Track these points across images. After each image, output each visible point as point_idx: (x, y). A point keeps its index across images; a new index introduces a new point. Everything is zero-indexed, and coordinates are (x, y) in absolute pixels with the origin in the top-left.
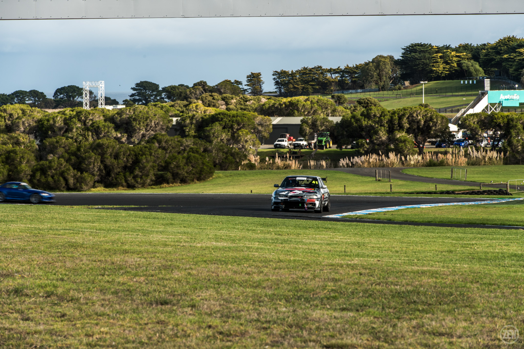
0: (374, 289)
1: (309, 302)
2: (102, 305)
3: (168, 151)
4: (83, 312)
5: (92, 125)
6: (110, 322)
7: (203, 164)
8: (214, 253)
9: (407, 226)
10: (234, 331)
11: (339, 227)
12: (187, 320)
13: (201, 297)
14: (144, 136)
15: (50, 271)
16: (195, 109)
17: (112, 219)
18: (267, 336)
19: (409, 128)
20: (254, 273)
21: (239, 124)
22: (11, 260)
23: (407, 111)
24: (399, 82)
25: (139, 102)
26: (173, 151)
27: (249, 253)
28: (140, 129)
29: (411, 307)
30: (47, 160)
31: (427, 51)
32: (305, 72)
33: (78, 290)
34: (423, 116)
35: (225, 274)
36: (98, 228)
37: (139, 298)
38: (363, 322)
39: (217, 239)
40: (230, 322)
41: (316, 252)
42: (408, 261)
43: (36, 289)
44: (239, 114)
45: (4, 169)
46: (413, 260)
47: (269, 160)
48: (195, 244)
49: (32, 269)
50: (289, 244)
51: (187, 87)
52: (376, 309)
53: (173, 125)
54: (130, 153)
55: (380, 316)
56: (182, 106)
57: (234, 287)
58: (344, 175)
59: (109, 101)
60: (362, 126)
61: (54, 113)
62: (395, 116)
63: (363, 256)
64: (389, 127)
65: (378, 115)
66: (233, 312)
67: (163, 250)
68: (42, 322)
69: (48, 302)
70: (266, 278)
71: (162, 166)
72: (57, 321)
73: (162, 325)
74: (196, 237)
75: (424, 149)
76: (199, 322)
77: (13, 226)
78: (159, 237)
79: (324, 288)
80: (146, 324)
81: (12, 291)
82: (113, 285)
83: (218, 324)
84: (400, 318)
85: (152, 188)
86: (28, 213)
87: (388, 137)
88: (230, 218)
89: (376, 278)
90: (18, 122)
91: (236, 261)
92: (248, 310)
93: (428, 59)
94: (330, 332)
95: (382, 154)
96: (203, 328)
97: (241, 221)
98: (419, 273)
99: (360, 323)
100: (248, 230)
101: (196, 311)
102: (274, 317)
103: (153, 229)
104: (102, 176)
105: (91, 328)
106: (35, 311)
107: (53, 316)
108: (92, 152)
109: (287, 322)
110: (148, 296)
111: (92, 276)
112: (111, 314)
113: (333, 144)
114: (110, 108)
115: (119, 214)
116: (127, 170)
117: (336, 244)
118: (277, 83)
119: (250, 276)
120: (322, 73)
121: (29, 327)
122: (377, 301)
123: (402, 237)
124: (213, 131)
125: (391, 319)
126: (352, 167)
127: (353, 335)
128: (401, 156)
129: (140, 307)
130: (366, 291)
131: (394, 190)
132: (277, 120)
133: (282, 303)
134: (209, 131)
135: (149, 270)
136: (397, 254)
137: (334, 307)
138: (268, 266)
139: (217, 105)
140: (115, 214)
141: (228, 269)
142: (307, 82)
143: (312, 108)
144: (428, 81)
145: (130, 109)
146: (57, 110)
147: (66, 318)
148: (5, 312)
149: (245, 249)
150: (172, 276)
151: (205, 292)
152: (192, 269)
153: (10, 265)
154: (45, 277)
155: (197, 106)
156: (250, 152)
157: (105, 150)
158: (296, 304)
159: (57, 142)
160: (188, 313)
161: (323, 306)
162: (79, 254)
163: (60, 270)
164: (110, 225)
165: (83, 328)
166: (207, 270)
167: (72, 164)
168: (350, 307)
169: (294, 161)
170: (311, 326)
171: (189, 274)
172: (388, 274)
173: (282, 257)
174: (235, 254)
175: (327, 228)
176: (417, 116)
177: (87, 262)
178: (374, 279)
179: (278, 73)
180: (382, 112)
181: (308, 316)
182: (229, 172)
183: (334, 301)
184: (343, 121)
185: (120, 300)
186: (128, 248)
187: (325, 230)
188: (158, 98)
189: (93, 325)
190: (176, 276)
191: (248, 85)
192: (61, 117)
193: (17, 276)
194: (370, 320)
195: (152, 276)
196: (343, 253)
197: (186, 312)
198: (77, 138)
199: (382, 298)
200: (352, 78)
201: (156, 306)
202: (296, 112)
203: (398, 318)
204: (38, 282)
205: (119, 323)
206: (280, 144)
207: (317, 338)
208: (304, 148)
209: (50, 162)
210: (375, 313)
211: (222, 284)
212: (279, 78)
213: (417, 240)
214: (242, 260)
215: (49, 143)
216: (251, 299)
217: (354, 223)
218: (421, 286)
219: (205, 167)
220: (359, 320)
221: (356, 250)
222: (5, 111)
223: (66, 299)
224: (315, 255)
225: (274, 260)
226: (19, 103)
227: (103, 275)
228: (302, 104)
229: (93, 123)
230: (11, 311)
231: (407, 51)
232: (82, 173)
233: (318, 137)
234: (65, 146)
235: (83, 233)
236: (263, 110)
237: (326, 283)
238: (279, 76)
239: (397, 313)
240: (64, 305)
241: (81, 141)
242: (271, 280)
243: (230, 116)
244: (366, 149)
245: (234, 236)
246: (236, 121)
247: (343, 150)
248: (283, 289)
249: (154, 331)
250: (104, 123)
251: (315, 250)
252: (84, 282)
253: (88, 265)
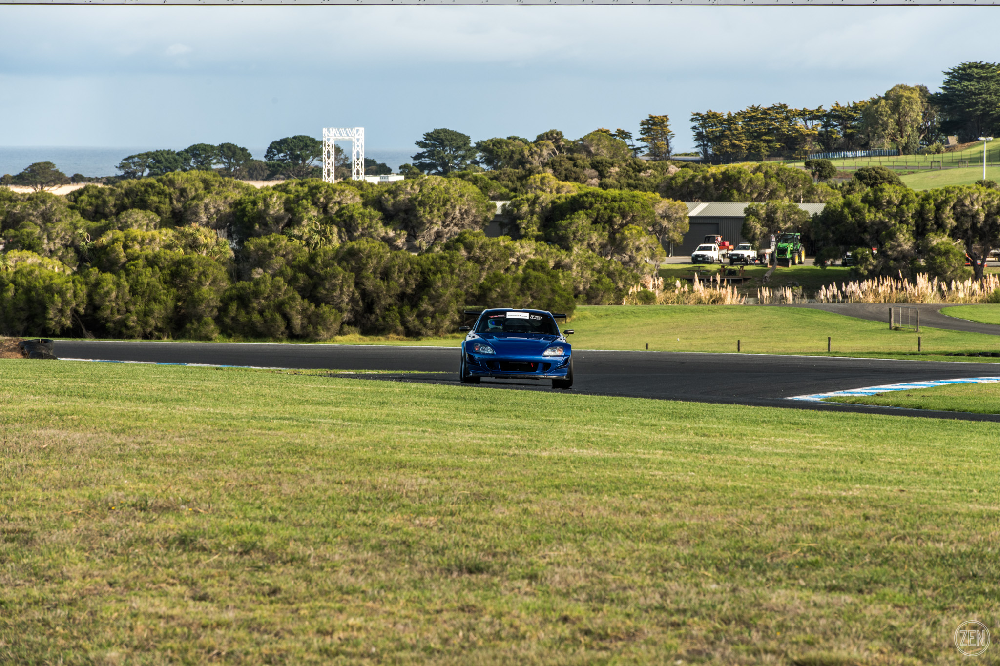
0: (893, 548)
1: (764, 573)
2: (352, 572)
3: (486, 266)
4: (314, 584)
5: (339, 214)
6: (367, 607)
7: (553, 291)
8: (574, 471)
9: (956, 420)
10: (613, 629)
11: (821, 421)
12: (520, 605)
13: (547, 559)
14: (439, 235)
15: (251, 501)
16: (539, 184)
17: (375, 399)
18: (679, 641)
19: (956, 228)
20: (655, 512)
21: (624, 216)
22: (174, 477)
23: (951, 195)
24: (936, 139)
25: (430, 170)
26: (494, 266)
27: (645, 471)
28: (431, 223)
29: (968, 587)
30: (250, 279)
31: (992, 77)
32: (753, 117)
33: (305, 541)
34: (983, 204)
35: (595, 512)
36: (347, 417)
37: (426, 559)
38: (872, 616)
39: (581, 441)
40: (605, 610)
41: (777, 470)
42: (959, 493)
43: (221, 538)
44: (624, 196)
45: (167, 296)
46: (971, 491)
47: (683, 286)
48: (536, 452)
49: (215, 496)
50: (723, 454)
51: (525, 142)
52: (898, 589)
53: (496, 216)
54: (412, 268)
55: (907, 603)
56: (515, 178)
57: (614, 540)
58: (827, 317)
59: (373, 167)
60: (864, 222)
61: (267, 189)
62: (929, 204)
63: (871, 480)
64: (917, 225)
65: (896, 202)
66: (611, 590)
67: (474, 462)
68: (231, 604)
69: (244, 563)
70: (679, 522)
71: (473, 295)
72: (261, 603)
73: (471, 615)
74: (539, 438)
75: (985, 268)
76: (544, 610)
77: (180, 410)
78: (467, 436)
79: (794, 543)
80: (439, 612)
81: (174, 540)
82: (375, 531)
83: (583, 614)
84: (946, 609)
85: (454, 337)
86: (210, 385)
87: (914, 243)
88: (607, 400)
89: (897, 527)
90: (197, 206)
91: (616, 486)
92: (641, 587)
93: (995, 94)
94: (806, 633)
95: (904, 278)
96: (551, 621)
97: (628, 406)
98: (982, 517)
99: (865, 616)
100: (642, 424)
101: (539, 587)
102: (693, 602)
103: (455, 421)
104: (357, 312)
105: (328, 619)
106: (218, 581)
107: (254, 593)
108: (339, 264)
109: (720, 612)
110: (444, 555)
111: (333, 512)
112: (370, 590)
113: (807, 256)
114: (374, 180)
115: (388, 390)
116: (406, 300)
117: (816, 456)
118: (699, 136)
119: (645, 519)
120: (787, 118)
121: (207, 613)
122: (900, 573)
123: (946, 444)
124: (574, 228)
125: (927, 610)
126: (843, 302)
127: (851, 641)
128: (939, 281)
129: (428, 576)
130: (876, 553)
131: (925, 347)
132: (698, 209)
133: (710, 575)
134: (566, 228)
135: (446, 503)
136: (938, 479)
137: (814, 584)
138: (683, 499)
139: (582, 177)
140: (381, 389)
141: (601, 504)
142: (758, 136)
143: (766, 187)
144: (995, 137)
145: (413, 182)
146: (272, 184)
147: (279, 596)
148: (159, 582)
149: (637, 463)
150: (492, 515)
151: (557, 549)
152: (531, 502)
153: (172, 488)
154: (239, 513)
155: (543, 179)
156: (645, 270)
157: (364, 262)
158: (738, 577)
159: (271, 245)
160: (523, 591)
161: (792, 581)
162: (307, 468)
163: (270, 500)
164: (371, 410)
165: (313, 617)
166: (560, 504)
167: (299, 287)
168: (845, 584)
169: (729, 289)
170: (768, 620)
171: (525, 511)
172: (920, 517)
173: (709, 481)
174: (616, 473)
175: (798, 424)
176: (972, 203)
177: (324, 485)
178: (892, 527)
179: (702, 117)
180: (904, 196)
181: (761, 601)
182: (604, 307)
183: (814, 570)
184: (826, 212)
185: (387, 561)
186: (404, 458)
187: (795, 427)
188: (468, 162)
189: (332, 612)
190: (500, 516)
191: (642, 140)
192: (279, 197)
193: (186, 509)
194: (885, 611)
195: (452, 514)
196: (831, 475)
197: (519, 588)
198: (310, 237)
199: (910, 566)
200: (846, 128)
201: (459, 575)
202: (735, 193)
203: (943, 609)
204: (226, 523)
205: (384, 609)
206: (703, 256)
207: (779, 647)
208: (751, 264)
209: (257, 283)
210: (895, 596)
211: (590, 532)
212: (703, 126)
213: (977, 450)
214: (631, 485)
215: (256, 246)
216: (647, 564)
217: (851, 414)
218: (988, 544)
219: (557, 298)
220: (864, 612)
221: (855, 468)
222: (171, 183)
223: (280, 558)
224: (776, 478)
225: (693, 487)
226: (199, 168)
227: (355, 512)
228: (748, 178)
229: (342, 209)
230: (171, 581)
231: (954, 77)
232: (318, 306)
233: (777, 242)
234: (287, 253)
235: (317, 425)
236: (672, 189)
237: (797, 535)
238: (704, 123)
239: (940, 598)
240: (276, 569)
241: (317, 244)
242: (687, 526)
243: (606, 199)
244: (871, 267)
245: (615, 437)
246: (619, 208)
247: (828, 268)
248: (711, 544)
249: (453, 625)
250: (362, 210)
251: (774, 467)
252: (317, 524)
253: (325, 491)
